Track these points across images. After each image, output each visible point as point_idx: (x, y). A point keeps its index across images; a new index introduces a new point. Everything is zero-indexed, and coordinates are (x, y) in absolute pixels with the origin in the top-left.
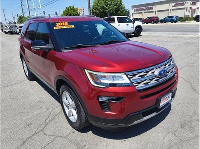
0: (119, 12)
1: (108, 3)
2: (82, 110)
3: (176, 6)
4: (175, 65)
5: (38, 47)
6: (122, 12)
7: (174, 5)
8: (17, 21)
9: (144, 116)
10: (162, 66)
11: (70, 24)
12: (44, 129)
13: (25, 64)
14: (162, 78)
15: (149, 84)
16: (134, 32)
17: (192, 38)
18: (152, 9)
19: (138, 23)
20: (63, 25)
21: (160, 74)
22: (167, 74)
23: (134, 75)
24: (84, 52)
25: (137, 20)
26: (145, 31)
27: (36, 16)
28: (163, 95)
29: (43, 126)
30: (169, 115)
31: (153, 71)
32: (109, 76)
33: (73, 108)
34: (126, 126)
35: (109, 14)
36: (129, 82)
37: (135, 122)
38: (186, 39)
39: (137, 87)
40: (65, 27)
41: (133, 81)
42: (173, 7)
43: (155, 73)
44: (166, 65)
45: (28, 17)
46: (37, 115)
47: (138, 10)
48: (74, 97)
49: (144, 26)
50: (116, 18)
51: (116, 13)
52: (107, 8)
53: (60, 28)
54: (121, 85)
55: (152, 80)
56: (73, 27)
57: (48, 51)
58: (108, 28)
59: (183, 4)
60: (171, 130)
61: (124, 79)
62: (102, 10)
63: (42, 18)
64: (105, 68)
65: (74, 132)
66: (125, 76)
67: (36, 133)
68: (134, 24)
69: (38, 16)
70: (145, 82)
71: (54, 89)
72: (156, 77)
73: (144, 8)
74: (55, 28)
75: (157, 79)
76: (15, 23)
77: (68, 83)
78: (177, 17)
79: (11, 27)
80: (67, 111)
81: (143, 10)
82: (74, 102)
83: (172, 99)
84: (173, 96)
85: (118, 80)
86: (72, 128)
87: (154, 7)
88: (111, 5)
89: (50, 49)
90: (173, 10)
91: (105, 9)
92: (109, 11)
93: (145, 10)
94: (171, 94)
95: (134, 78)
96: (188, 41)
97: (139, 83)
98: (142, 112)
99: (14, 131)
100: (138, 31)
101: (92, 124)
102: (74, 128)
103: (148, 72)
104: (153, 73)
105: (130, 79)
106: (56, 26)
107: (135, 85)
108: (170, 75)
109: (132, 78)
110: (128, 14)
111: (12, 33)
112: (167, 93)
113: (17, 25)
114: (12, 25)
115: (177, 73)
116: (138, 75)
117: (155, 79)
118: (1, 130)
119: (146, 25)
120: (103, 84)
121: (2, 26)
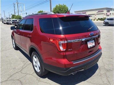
1: (60, 10)
3: (98, 12)
7: (97, 11)
12: (21, 70)
17: (105, 29)
42: (97, 12)
45: (17, 16)
52: (60, 12)
59: (102, 11)
67: (17, 73)
73: (81, 13)
87: (87, 12)
88: (62, 11)
90: (97, 14)
111: (8, 24)
113: (11, 20)
114: (8, 20)
121: (3, 20)
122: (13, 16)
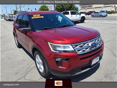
0: (72, 8)
2: (46, 66)
4: (101, 40)
5: (22, 29)
6: (73, 8)
8: (13, 14)
9: (82, 70)
10: (93, 40)
11: (41, 15)
12: (24, 76)
13: (16, 39)
14: (93, 47)
15: (85, 51)
16: (80, 20)
18: (91, 6)
19: (82, 15)
20: (37, 16)
21: (92, 45)
22: (97, 45)
23: (76, 46)
24: (48, 32)
25: (82, 13)
26: (87, 19)
27: (24, 10)
28: (94, 58)
29: (24, 74)
30: (98, 70)
31: (88, 43)
32: (62, 46)
33: (41, 64)
34: (71, 75)
35: (65, 9)
36: (73, 50)
37: (77, 74)
38: (111, 24)
39: (78, 53)
40: (38, 17)
41: (75, 49)
42: (104, 5)
43: (89, 45)
44: (96, 40)
45: (19, 11)
46: (22, 68)
47: (83, 7)
48: (42, 58)
49: (86, 16)
50: (69, 12)
51: (70, 9)
52: (65, 6)
53: (35, 18)
54: (69, 52)
55: (87, 49)
56: (43, 17)
57: (28, 31)
58: (63, 18)
60: (98, 79)
61: (70, 48)
62: (61, 7)
63: (25, 12)
64: (60, 41)
65: (42, 78)
66: (71, 46)
67: (20, 79)
68: (80, 15)
69: (25, 10)
70: (83, 50)
71: (31, 53)
72: (90, 47)
73: (87, 6)
74: (32, 18)
75: (90, 48)
76: (12, 15)
77: (39, 50)
78: (106, 11)
79: (10, 17)
80: (38, 66)
81: (86, 7)
82: (41, 61)
83: (99, 60)
84: (100, 59)
85: (67, 48)
86: (41, 76)
87: (93, 5)
89: (29, 30)
90: (104, 7)
91: (63, 7)
92: (66, 8)
93: (87, 7)
94: (98, 58)
95: (76, 47)
96: (113, 26)
97: (79, 50)
98: (81, 67)
99: (8, 77)
100: (83, 20)
101: (52, 74)
102: (42, 76)
103: (84, 44)
104: (88, 44)
105: (73, 48)
106: (33, 17)
107: (77, 51)
108: (98, 46)
109: (75, 47)
110: (77, 9)
111: (10, 20)
112: (96, 57)
113: (13, 16)
114: (10, 16)
115: (103, 45)
116: (78, 46)
117: (89, 48)
118: (1, 76)
119: (88, 16)
120: (58, 51)
121: (5, 16)
122: (15, 12)
